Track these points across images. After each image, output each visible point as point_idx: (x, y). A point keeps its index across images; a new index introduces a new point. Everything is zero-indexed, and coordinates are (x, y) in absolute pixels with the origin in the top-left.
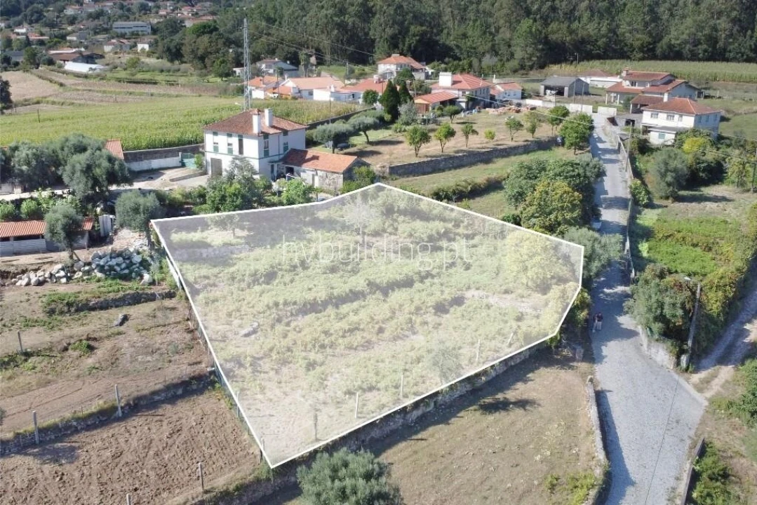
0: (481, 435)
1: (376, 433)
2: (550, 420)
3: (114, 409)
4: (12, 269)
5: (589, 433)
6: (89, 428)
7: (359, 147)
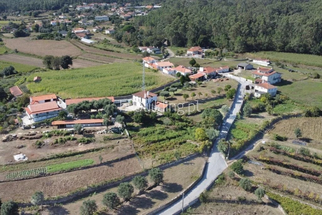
0: (182, 169)
1: (163, 167)
2: (195, 167)
3: (119, 159)
4: (96, 130)
5: (201, 170)
6: (115, 162)
7: (172, 96)
